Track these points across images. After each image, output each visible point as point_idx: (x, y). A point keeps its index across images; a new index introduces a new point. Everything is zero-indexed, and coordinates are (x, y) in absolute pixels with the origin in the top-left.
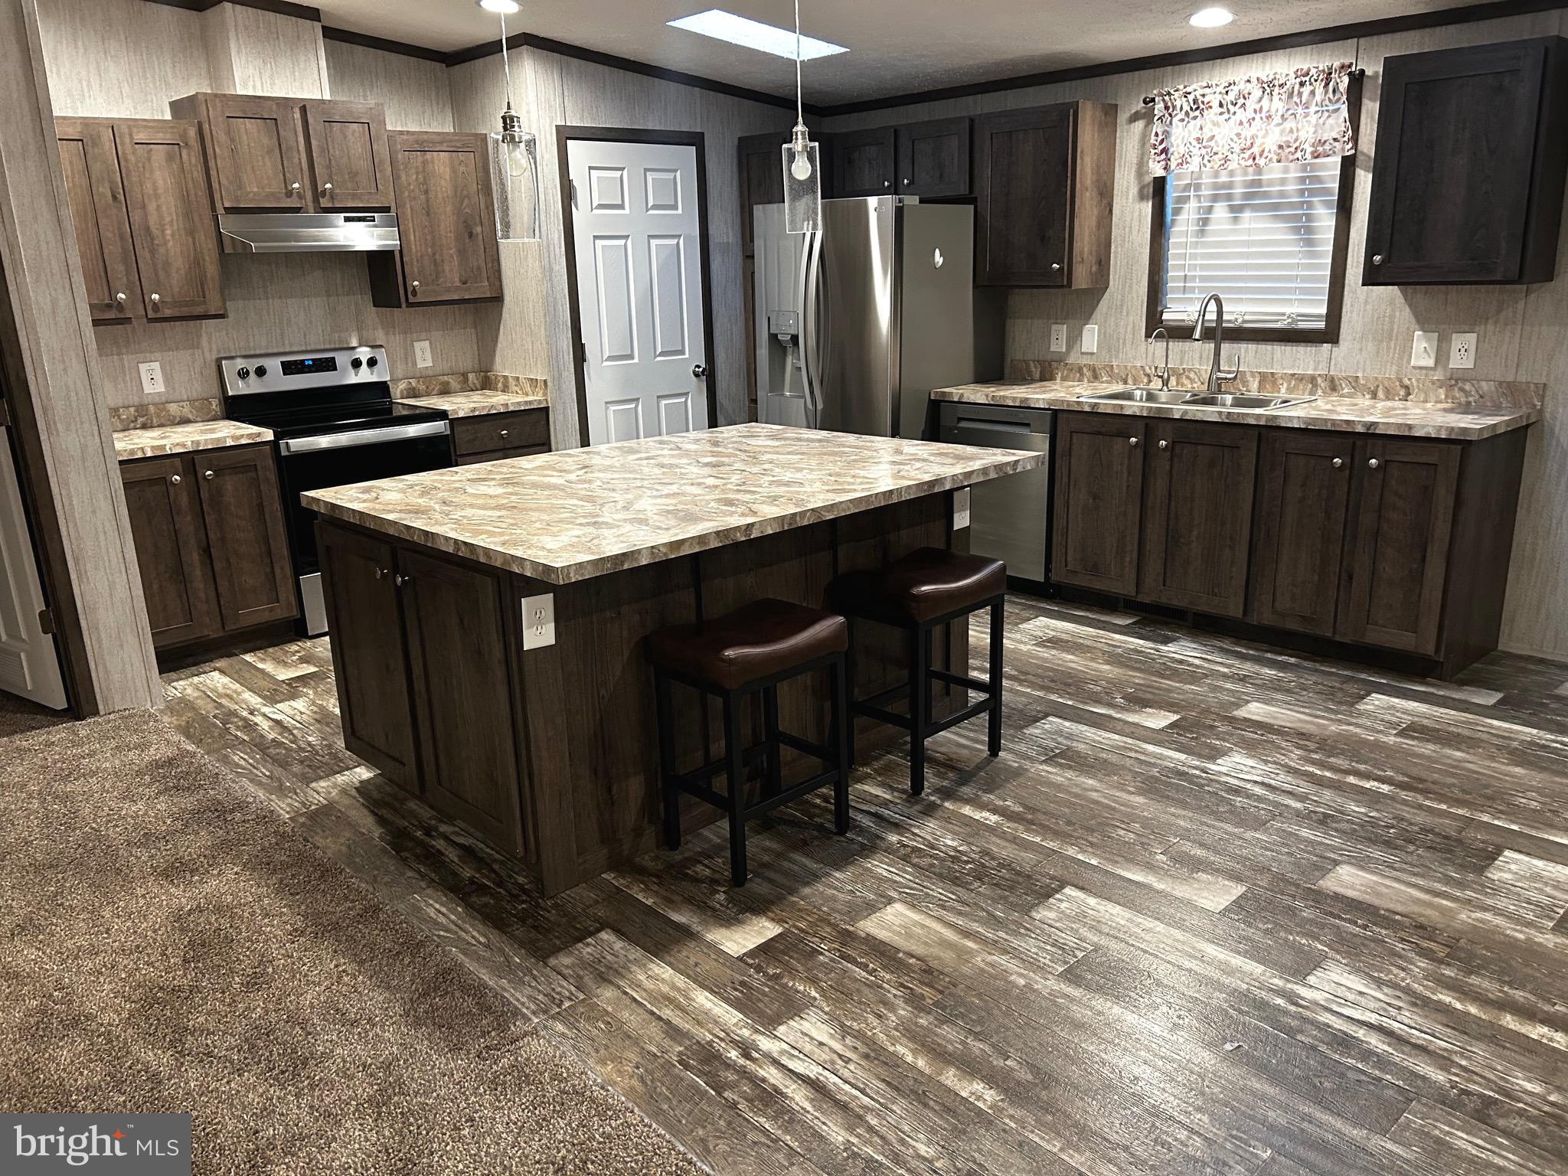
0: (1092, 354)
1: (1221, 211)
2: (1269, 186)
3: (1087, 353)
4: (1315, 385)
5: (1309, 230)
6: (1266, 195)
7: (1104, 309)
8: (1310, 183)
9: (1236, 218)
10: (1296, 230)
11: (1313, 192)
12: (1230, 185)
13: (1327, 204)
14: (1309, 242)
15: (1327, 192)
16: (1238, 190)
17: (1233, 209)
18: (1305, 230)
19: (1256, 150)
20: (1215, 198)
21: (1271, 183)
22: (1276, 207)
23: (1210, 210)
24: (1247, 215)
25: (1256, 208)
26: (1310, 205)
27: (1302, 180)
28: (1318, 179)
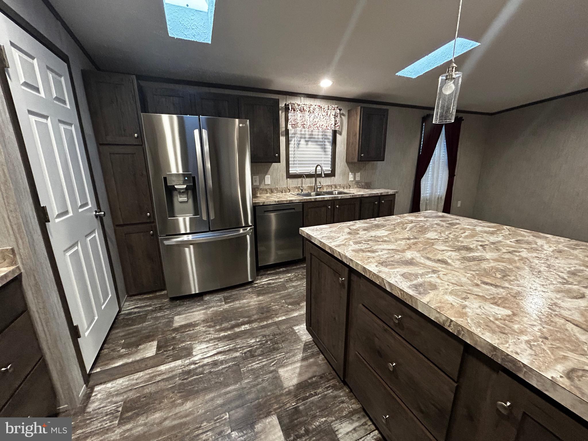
0: (269, 185)
1: (303, 142)
2: (315, 136)
3: (267, 185)
4: (332, 187)
5: (325, 148)
6: (314, 138)
7: (272, 171)
8: (324, 135)
9: (307, 144)
10: (322, 148)
11: (325, 139)
12: (305, 134)
13: (329, 142)
14: (325, 151)
15: (328, 139)
16: (307, 136)
17: (307, 141)
18: (324, 148)
19: (318, 125)
20: (301, 138)
21: (315, 135)
22: (317, 142)
23: (300, 141)
24: (310, 143)
25: (312, 141)
26: (325, 142)
27: (323, 135)
28: (326, 135)
